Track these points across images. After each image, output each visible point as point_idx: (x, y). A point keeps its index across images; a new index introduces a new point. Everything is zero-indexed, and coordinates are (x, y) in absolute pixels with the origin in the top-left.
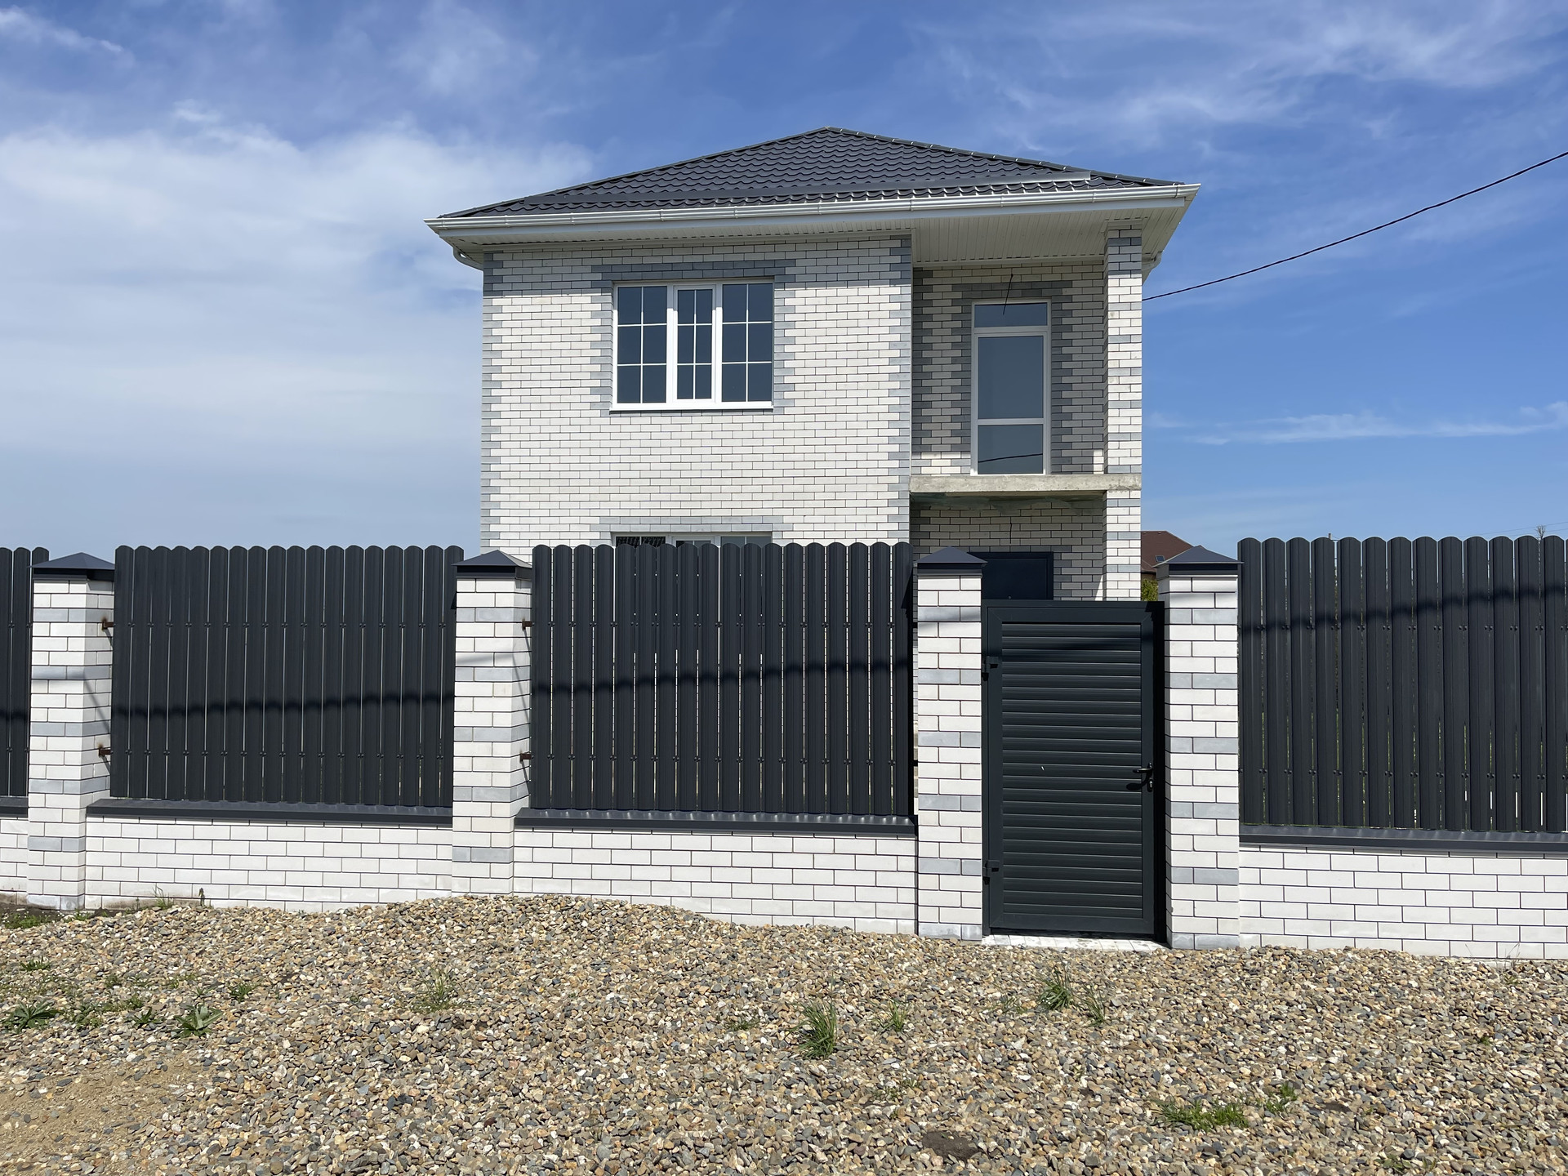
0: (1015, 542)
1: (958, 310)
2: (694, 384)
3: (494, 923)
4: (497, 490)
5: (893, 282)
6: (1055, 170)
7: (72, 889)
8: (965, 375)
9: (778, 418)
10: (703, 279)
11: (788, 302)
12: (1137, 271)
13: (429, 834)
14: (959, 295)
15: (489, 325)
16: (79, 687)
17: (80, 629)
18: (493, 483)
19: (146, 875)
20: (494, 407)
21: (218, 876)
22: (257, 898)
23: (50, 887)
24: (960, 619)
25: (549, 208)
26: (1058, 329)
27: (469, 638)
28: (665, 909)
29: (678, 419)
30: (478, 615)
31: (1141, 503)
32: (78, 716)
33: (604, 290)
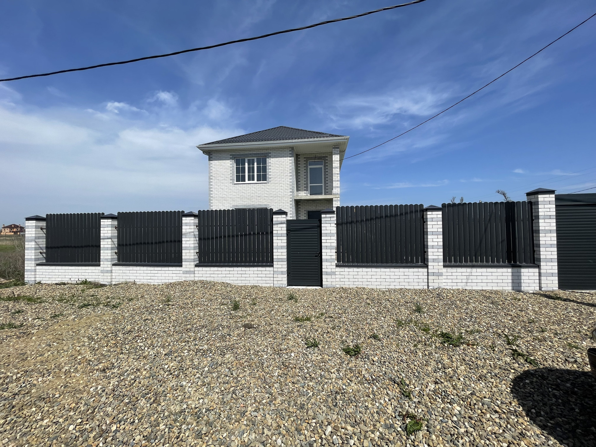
0: (317, 209)
1: (305, 162)
2: (251, 178)
3: (188, 286)
4: (212, 200)
5: (290, 157)
6: (323, 134)
7: (110, 280)
8: (307, 175)
9: (268, 185)
10: (252, 157)
11: (269, 161)
12: (338, 154)
13: (178, 268)
14: (305, 159)
15: (210, 166)
16: (110, 240)
17: (110, 229)
18: (211, 199)
19: (124, 277)
20: (211, 183)
21: (138, 277)
22: (145, 282)
23: (105, 280)
24: (281, 223)
25: (221, 143)
26: (325, 166)
27: (185, 229)
28: (223, 282)
29: (247, 185)
30: (187, 224)
31: (340, 201)
32: (110, 246)
33: (232, 159)
